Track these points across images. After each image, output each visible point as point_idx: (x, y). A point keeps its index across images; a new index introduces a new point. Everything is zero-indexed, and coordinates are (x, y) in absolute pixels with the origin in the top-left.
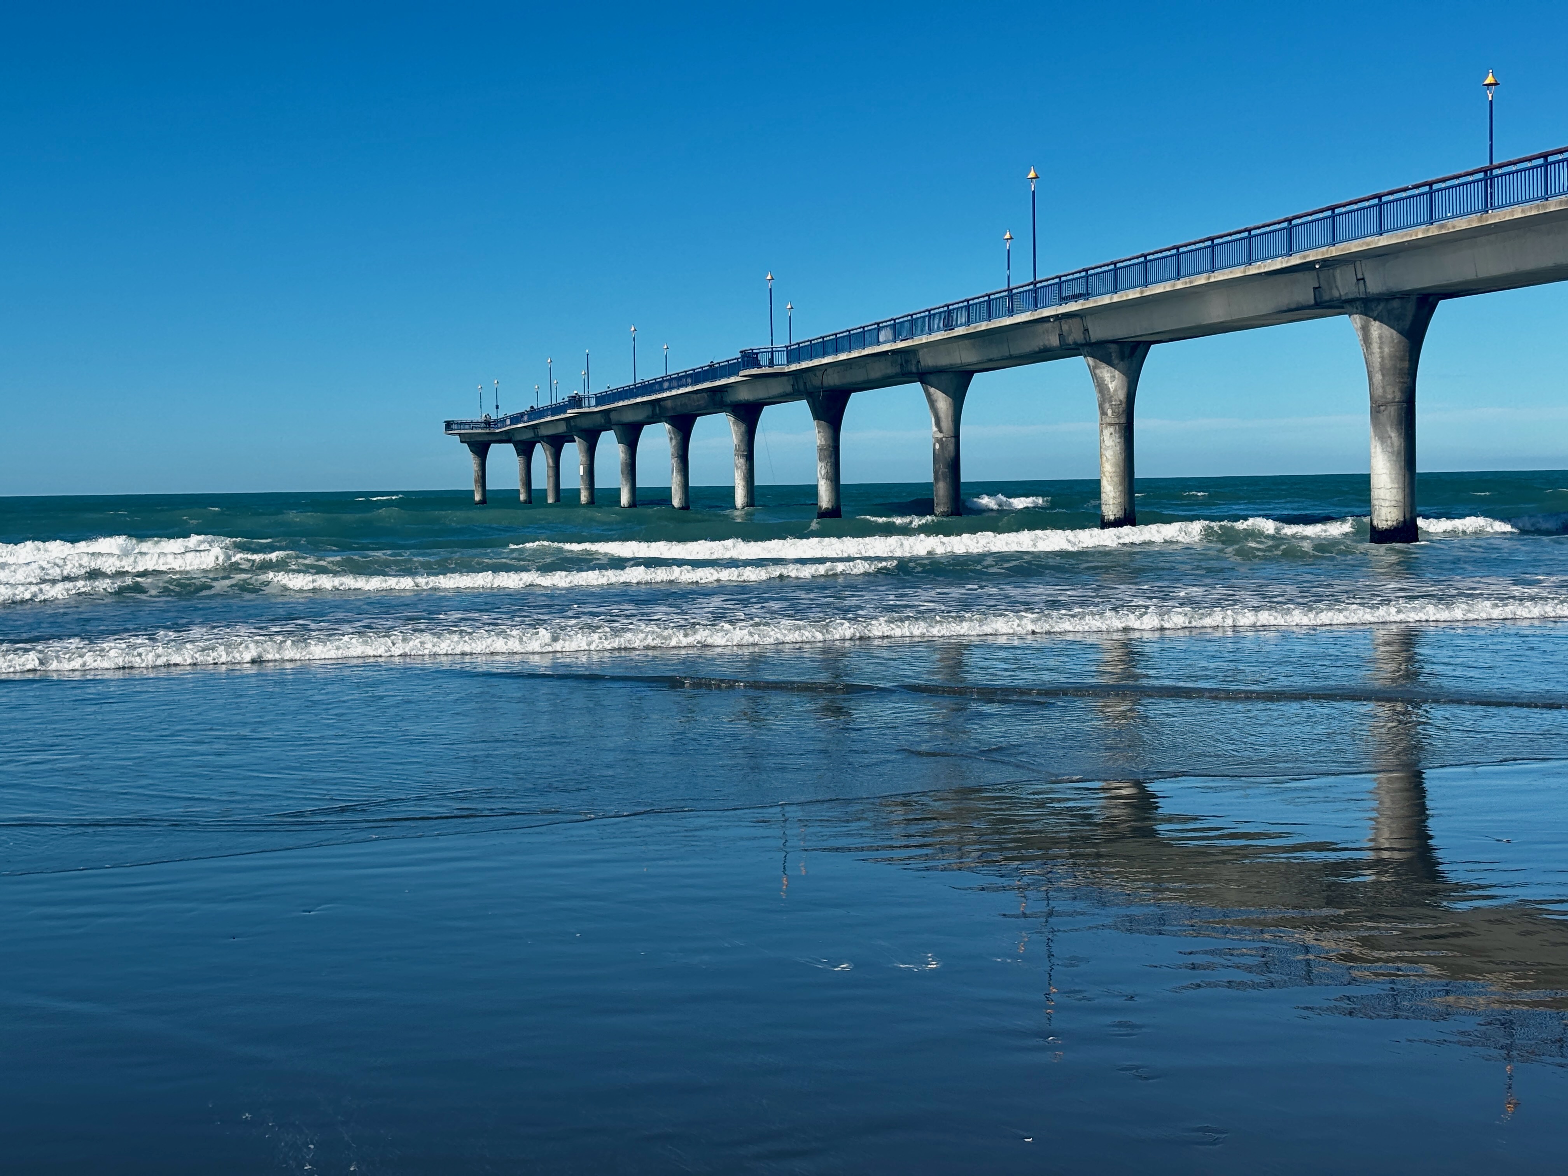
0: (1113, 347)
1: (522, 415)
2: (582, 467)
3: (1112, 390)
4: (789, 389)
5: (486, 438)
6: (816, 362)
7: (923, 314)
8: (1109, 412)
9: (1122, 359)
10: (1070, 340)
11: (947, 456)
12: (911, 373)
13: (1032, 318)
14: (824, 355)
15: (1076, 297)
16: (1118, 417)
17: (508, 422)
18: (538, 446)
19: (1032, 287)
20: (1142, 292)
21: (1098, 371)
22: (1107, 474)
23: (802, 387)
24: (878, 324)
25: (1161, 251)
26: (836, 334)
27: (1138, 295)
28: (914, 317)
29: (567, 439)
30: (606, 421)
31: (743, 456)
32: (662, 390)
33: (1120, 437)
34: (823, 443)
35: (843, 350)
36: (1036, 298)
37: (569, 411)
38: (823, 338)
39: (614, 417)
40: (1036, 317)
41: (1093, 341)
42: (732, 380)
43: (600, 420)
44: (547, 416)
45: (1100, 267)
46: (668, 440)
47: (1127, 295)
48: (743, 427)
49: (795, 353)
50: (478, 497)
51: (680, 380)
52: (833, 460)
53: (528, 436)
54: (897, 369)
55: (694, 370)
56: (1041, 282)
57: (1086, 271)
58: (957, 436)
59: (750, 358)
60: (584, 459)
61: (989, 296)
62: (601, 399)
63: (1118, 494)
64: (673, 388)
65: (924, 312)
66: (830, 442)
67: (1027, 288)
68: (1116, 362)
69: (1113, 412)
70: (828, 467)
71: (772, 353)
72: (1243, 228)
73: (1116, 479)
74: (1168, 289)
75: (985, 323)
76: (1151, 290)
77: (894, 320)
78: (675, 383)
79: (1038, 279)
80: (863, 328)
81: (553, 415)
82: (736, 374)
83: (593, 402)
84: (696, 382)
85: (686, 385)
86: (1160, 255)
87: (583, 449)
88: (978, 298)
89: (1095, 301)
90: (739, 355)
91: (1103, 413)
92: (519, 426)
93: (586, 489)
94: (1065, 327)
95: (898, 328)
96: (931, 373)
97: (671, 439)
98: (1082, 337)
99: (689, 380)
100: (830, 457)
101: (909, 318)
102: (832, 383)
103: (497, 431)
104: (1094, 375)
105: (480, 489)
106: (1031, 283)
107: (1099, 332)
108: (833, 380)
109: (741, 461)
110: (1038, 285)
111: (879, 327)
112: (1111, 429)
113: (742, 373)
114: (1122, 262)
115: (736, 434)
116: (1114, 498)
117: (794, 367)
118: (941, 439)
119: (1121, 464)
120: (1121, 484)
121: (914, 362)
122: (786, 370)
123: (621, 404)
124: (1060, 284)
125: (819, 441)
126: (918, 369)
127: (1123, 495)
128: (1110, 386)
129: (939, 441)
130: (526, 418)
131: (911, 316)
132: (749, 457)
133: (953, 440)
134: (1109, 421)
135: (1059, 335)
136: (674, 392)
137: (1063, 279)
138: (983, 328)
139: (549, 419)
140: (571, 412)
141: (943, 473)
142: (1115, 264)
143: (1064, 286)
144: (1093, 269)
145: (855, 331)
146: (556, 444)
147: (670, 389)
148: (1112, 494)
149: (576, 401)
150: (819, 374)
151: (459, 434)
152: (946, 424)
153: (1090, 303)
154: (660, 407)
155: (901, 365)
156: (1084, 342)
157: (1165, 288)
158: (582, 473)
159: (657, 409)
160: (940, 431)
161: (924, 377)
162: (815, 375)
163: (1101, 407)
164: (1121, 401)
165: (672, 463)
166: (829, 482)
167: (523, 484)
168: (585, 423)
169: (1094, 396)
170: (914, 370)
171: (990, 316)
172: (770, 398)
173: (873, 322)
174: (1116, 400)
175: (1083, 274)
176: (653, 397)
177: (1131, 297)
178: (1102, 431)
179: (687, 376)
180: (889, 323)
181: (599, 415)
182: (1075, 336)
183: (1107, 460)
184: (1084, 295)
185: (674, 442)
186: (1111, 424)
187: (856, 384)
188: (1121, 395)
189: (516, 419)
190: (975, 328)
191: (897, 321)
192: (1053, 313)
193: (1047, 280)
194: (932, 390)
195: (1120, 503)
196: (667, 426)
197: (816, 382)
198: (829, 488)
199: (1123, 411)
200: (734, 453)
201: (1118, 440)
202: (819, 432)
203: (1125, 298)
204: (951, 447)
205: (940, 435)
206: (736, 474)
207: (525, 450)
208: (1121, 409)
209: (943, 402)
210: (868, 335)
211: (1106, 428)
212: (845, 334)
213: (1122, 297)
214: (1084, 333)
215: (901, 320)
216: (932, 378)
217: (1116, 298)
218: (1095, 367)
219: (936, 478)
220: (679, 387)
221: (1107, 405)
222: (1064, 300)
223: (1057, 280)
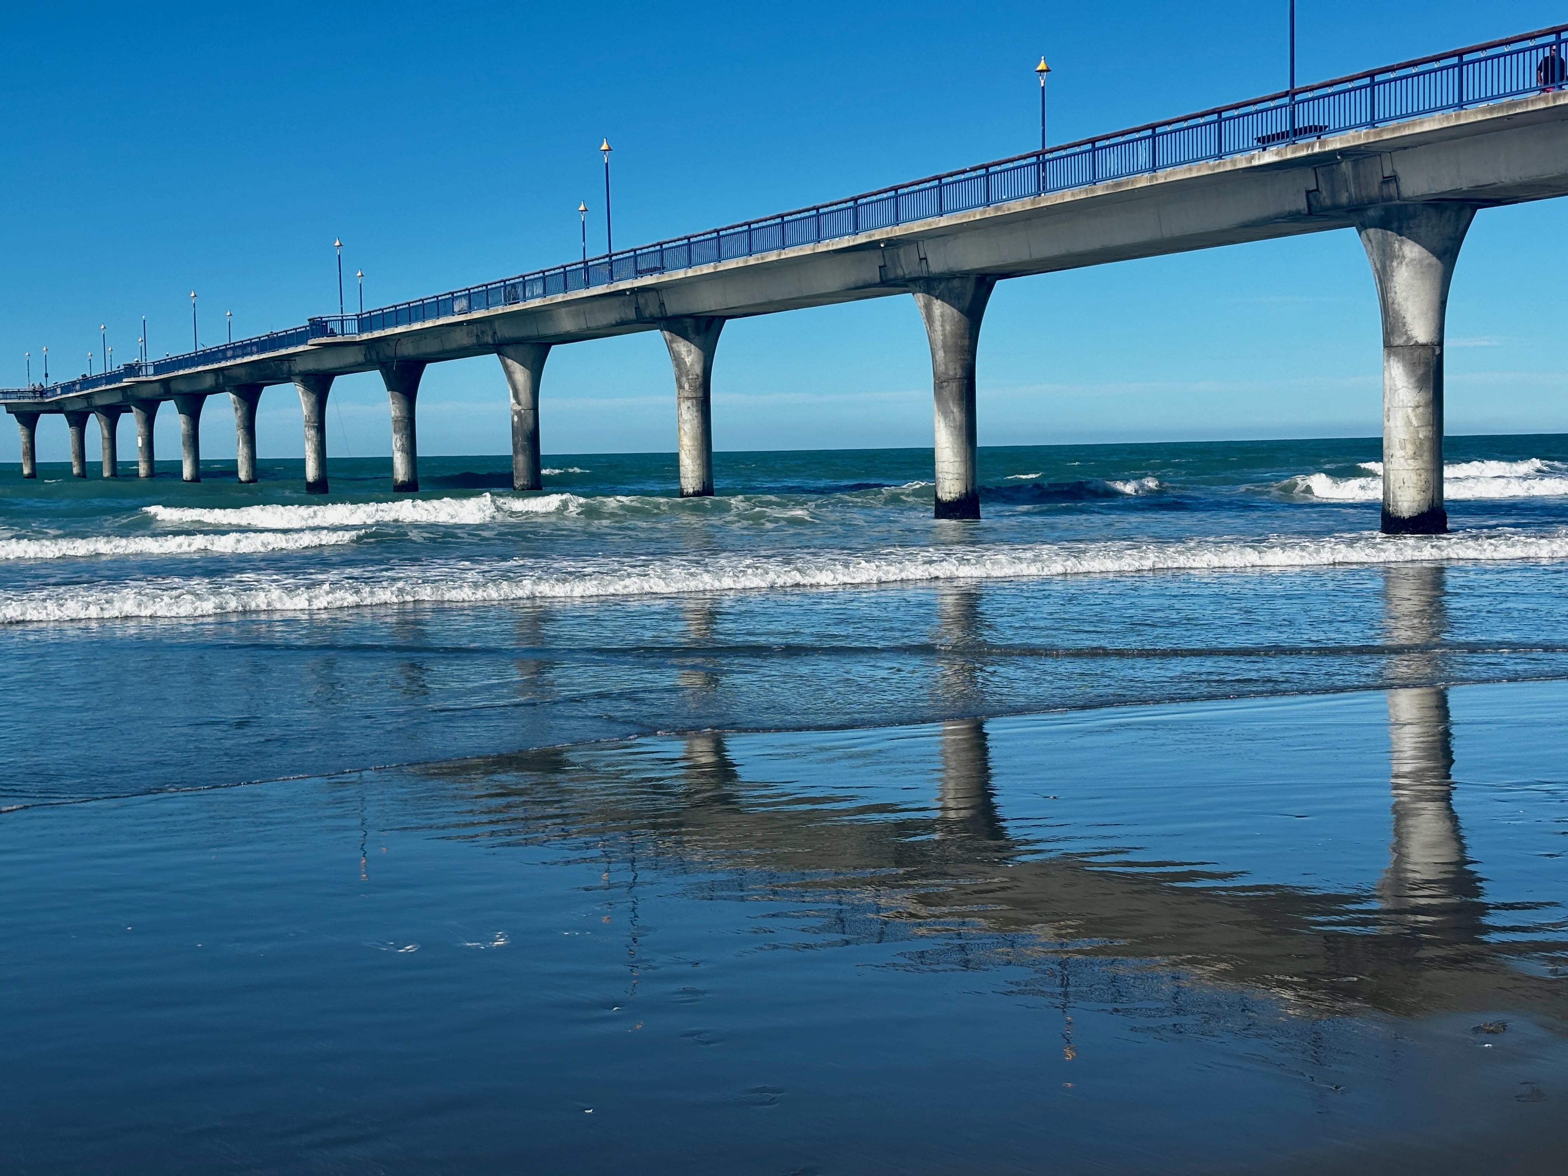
0: (689, 321)
1: (74, 383)
2: (140, 438)
3: (688, 364)
4: (361, 358)
5: (35, 409)
6: (389, 331)
7: (498, 285)
8: (687, 386)
9: (698, 333)
10: (647, 314)
11: (525, 428)
12: (488, 344)
13: (608, 291)
14: (397, 324)
15: (651, 271)
16: (695, 391)
17: (59, 391)
18: (92, 417)
19: (607, 259)
20: (715, 267)
21: (674, 345)
22: (686, 448)
23: (374, 357)
24: (452, 294)
25: (733, 227)
26: (409, 304)
27: (712, 270)
28: (489, 287)
29: (123, 409)
30: (167, 390)
31: (314, 427)
32: (226, 359)
33: (697, 411)
34: (398, 414)
35: (417, 320)
36: (611, 271)
37: (125, 380)
38: (395, 307)
39: (174, 386)
40: (612, 290)
41: (669, 314)
42: (301, 348)
43: (158, 389)
44: (101, 385)
45: (675, 241)
46: (233, 410)
47: (701, 270)
48: (313, 398)
49: (366, 322)
50: (26, 471)
51: (243, 348)
52: (408, 432)
53: (80, 406)
54: (473, 340)
55: (259, 338)
56: (616, 255)
57: (661, 244)
58: (535, 409)
59: (319, 327)
60: (142, 430)
61: (564, 267)
62: (159, 368)
63: (696, 467)
64: (238, 356)
65: (500, 282)
66: (405, 414)
67: (602, 261)
68: (692, 336)
69: (690, 386)
70: (404, 440)
71: (342, 321)
72: (811, 206)
73: (694, 453)
74: (741, 265)
75: (561, 295)
76: (724, 266)
77: (469, 290)
78: (239, 352)
79: (613, 252)
80: (437, 297)
81: (107, 384)
82: (305, 342)
83: (151, 370)
84: (262, 351)
85: (251, 354)
86: (732, 231)
87: (141, 420)
88: (554, 269)
89: (671, 276)
90: (307, 323)
91: (681, 387)
92: (71, 395)
93: (145, 461)
94: (641, 301)
95: (473, 298)
96: (507, 345)
97: (236, 409)
98: (659, 310)
99: (255, 349)
100: (406, 429)
101: (484, 288)
102: (406, 354)
103: (47, 400)
104: (670, 349)
105: (29, 462)
106: (607, 256)
107: (675, 306)
108: (408, 350)
109: (312, 433)
110: (614, 258)
111: (453, 297)
112: (688, 403)
113: (310, 342)
114: (696, 236)
115: (305, 404)
116: (693, 471)
117: (365, 336)
118: (520, 411)
119: (699, 437)
120: (699, 457)
121: (490, 333)
122: (358, 339)
123: (181, 372)
124: (635, 257)
125: (393, 413)
126: (494, 340)
127: (701, 468)
128: (687, 360)
129: (518, 413)
130: (78, 387)
131: (486, 286)
132: (321, 429)
133: (532, 412)
134: (686, 394)
135: (636, 308)
136: (239, 361)
137: (638, 252)
138: (560, 300)
139: (103, 388)
140: (126, 382)
141: (522, 446)
142: (689, 239)
143: (639, 259)
144: (668, 243)
145: (429, 301)
146: (112, 414)
147: (234, 357)
148: (690, 468)
149: (131, 370)
150: (392, 343)
151: (5, 404)
152: (525, 395)
153: (666, 277)
154: (224, 376)
155: (477, 336)
156: (660, 315)
157: (737, 263)
158: (140, 445)
159: (221, 378)
160: (519, 403)
161: (499, 348)
162: (388, 345)
163: (678, 380)
164: (697, 375)
165: (240, 434)
166: (404, 455)
167: (76, 456)
168: (146, 392)
169: (671, 371)
170: (491, 341)
171: (566, 287)
172: (341, 368)
173: (447, 292)
174: (693, 375)
175: (658, 248)
176: (216, 366)
177: (705, 272)
178: (679, 405)
179: (252, 344)
180: (463, 293)
181: (157, 385)
182: (652, 309)
183: (685, 433)
184: (659, 269)
185: (239, 413)
186: (688, 398)
187: (430, 354)
188: (698, 369)
189: (67, 388)
190: (551, 300)
191: (472, 291)
192: (629, 286)
193: (622, 253)
194: (509, 361)
195: (698, 477)
196: (232, 396)
197: (390, 352)
198: (405, 460)
199: (700, 385)
200: (304, 424)
201: (695, 414)
202: (393, 403)
203: (699, 273)
204: (530, 420)
205: (518, 408)
206: (307, 447)
207: (78, 421)
208: (698, 383)
209: (521, 375)
210: (442, 305)
211: (684, 402)
212: (418, 303)
213: (696, 271)
214: (660, 307)
215: (476, 290)
216: (509, 350)
217: (690, 273)
218: (672, 341)
219: (515, 451)
220: (244, 355)
221: (684, 379)
222: (639, 273)
223: (632, 254)
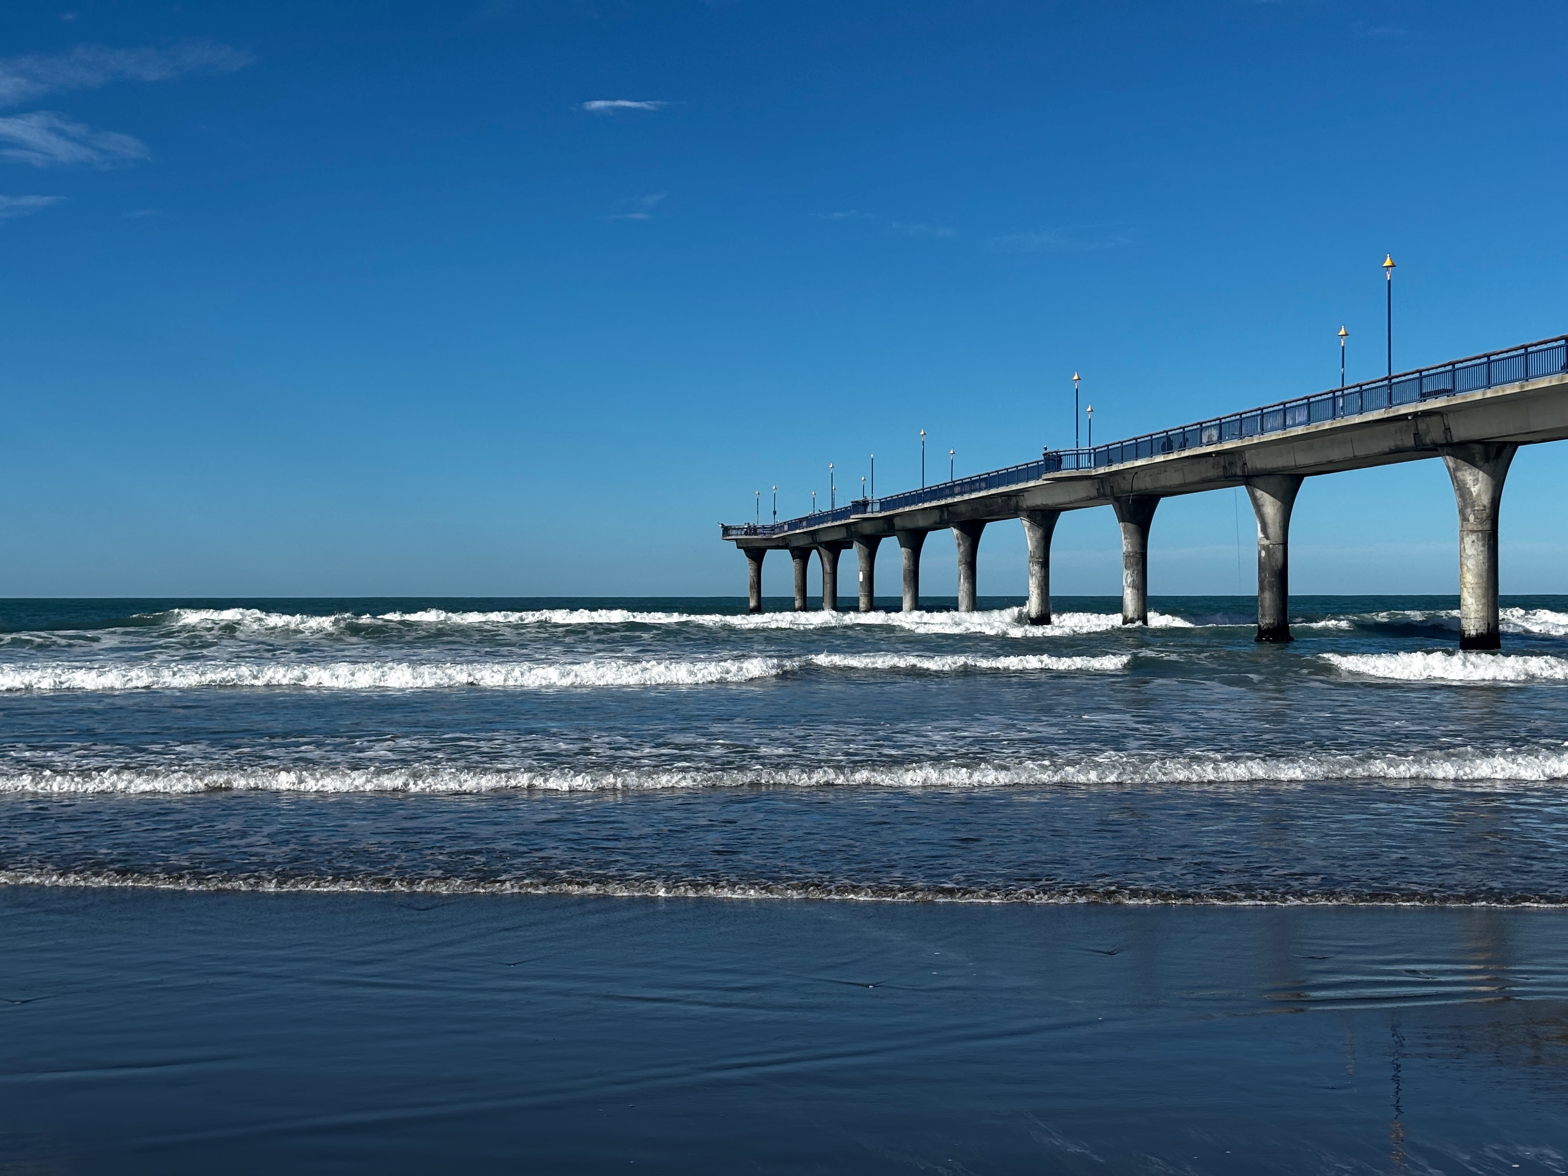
0: (1477, 448)
1: (801, 520)
2: (861, 574)
3: (1474, 494)
4: (1094, 493)
5: (763, 544)
6: (1128, 465)
7: (1254, 413)
8: (1472, 518)
9: (1487, 459)
10: (1428, 440)
11: (1273, 564)
12: (1235, 476)
13: (1386, 416)
14: (1137, 458)
15: (1437, 394)
16: (1481, 523)
17: (786, 528)
18: (814, 552)
19: (1386, 382)
20: (1522, 387)
21: (1459, 474)
22: (1468, 585)
23: (1108, 491)
24: (1201, 424)
25: (1545, 342)
26: (1151, 436)
27: (1517, 390)
28: (1243, 416)
29: (845, 545)
30: (888, 527)
31: (1038, 563)
32: (953, 495)
33: (1483, 546)
34: (1130, 549)
36: (1390, 393)
37: (852, 517)
38: (1136, 439)
39: (898, 522)
40: (1391, 415)
41: (1455, 440)
42: (1032, 484)
43: (882, 525)
44: (827, 522)
45: (1470, 360)
46: (956, 546)
47: (1503, 390)
48: (1039, 533)
49: (1106, 455)
50: (752, 604)
51: (972, 484)
52: (1140, 567)
53: (802, 542)
54: (1220, 472)
55: (989, 474)
56: (1397, 377)
57: (1453, 364)
58: (1285, 544)
60: (864, 565)
62: (885, 504)
63: (1481, 606)
64: (965, 493)
66: (1137, 549)
67: (1381, 384)
68: (1480, 463)
69: (1476, 518)
70: (1135, 575)
71: (1078, 455)
73: (1479, 591)
74: (1555, 383)
75: (1329, 422)
76: (1533, 384)
77: (1220, 419)
78: (967, 488)
79: (1393, 374)
81: (833, 520)
82: (1038, 477)
83: (877, 507)
84: (989, 487)
85: (980, 490)
86: (1544, 346)
87: (863, 556)
88: (1321, 395)
89: (1464, 397)
91: (1465, 519)
92: (798, 531)
93: (865, 596)
94: (1422, 426)
95: (1222, 428)
96: (1257, 476)
97: (959, 545)
98: (1443, 436)
99: (983, 485)
100: (1137, 564)
101: (1238, 417)
102: (1143, 487)
103: (775, 537)
104: (1454, 478)
105: (755, 595)
106: (1386, 379)
107: (1461, 431)
108: (1145, 484)
109: (1036, 569)
110: (1394, 381)
111: (1201, 427)
112: (1474, 537)
114: (1498, 354)
115: (1031, 540)
116: (1476, 611)
117: (1101, 470)
118: (1268, 546)
119: (1485, 574)
120: (1484, 596)
121: (1240, 464)
122: (1093, 474)
123: (907, 509)
124: (1421, 378)
125: (1125, 548)
126: (1244, 471)
127: (1485, 608)
128: (1473, 489)
129: (1266, 548)
130: (804, 523)
131: (1241, 415)
132: (1045, 564)
133: (1281, 547)
134: (1470, 527)
135: (1415, 434)
136: (966, 497)
137: (1424, 373)
138: (1327, 427)
139: (829, 524)
140: (854, 518)
141: (1269, 582)
142: (1488, 356)
143: (1425, 381)
144: (1462, 362)
146: (834, 549)
147: (961, 493)
148: (1473, 607)
149: (861, 506)
150: (1129, 477)
151: (736, 540)
152: (1274, 530)
153: (1458, 400)
154: (949, 512)
155: (1225, 467)
156: (1444, 442)
157: (1550, 381)
158: (861, 580)
159: (946, 513)
160: (1267, 538)
161: (1249, 479)
162: (1124, 478)
163: (1462, 512)
164: (1484, 506)
165: (961, 570)
166: (1135, 591)
167: (798, 591)
168: (868, 529)
169: (1453, 500)
170: (1239, 472)
172: (1071, 503)
173: (1196, 422)
174: (1479, 505)
175: (1450, 367)
176: (943, 502)
177: (1508, 392)
178: (1462, 539)
179: (981, 480)
180: (1214, 423)
181: (881, 521)
182: (1435, 435)
183: (1469, 570)
184: (1450, 391)
185: (962, 548)
186: (1473, 532)
187: (1170, 487)
188: (1485, 500)
189: (795, 524)
190: (1317, 427)
191: (1223, 421)
192: (1412, 410)
193: (1405, 375)
194: (1259, 493)
195: (1482, 618)
196: (955, 531)
197: (1125, 485)
198: (1135, 597)
199: (1488, 517)
200: (1028, 560)
201: (1481, 549)
202: (1125, 538)
203: (1501, 394)
204: (1279, 555)
205: (1266, 542)
206: (1031, 582)
207: (801, 555)
208: (1485, 515)
209: (1271, 507)
211: (1468, 535)
213: (1497, 392)
214: (1445, 432)
216: (1259, 481)
217: (1489, 394)
218: (1456, 469)
219: (1262, 589)
220: (972, 491)
221: (1469, 510)
222: (1424, 397)
223: (1417, 375)
